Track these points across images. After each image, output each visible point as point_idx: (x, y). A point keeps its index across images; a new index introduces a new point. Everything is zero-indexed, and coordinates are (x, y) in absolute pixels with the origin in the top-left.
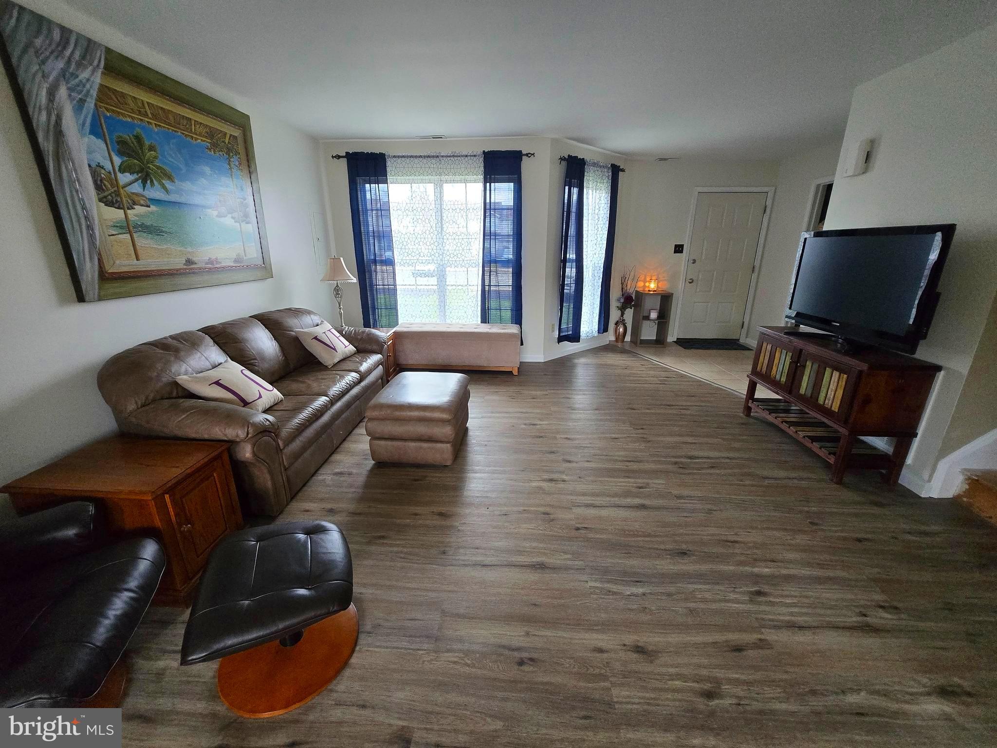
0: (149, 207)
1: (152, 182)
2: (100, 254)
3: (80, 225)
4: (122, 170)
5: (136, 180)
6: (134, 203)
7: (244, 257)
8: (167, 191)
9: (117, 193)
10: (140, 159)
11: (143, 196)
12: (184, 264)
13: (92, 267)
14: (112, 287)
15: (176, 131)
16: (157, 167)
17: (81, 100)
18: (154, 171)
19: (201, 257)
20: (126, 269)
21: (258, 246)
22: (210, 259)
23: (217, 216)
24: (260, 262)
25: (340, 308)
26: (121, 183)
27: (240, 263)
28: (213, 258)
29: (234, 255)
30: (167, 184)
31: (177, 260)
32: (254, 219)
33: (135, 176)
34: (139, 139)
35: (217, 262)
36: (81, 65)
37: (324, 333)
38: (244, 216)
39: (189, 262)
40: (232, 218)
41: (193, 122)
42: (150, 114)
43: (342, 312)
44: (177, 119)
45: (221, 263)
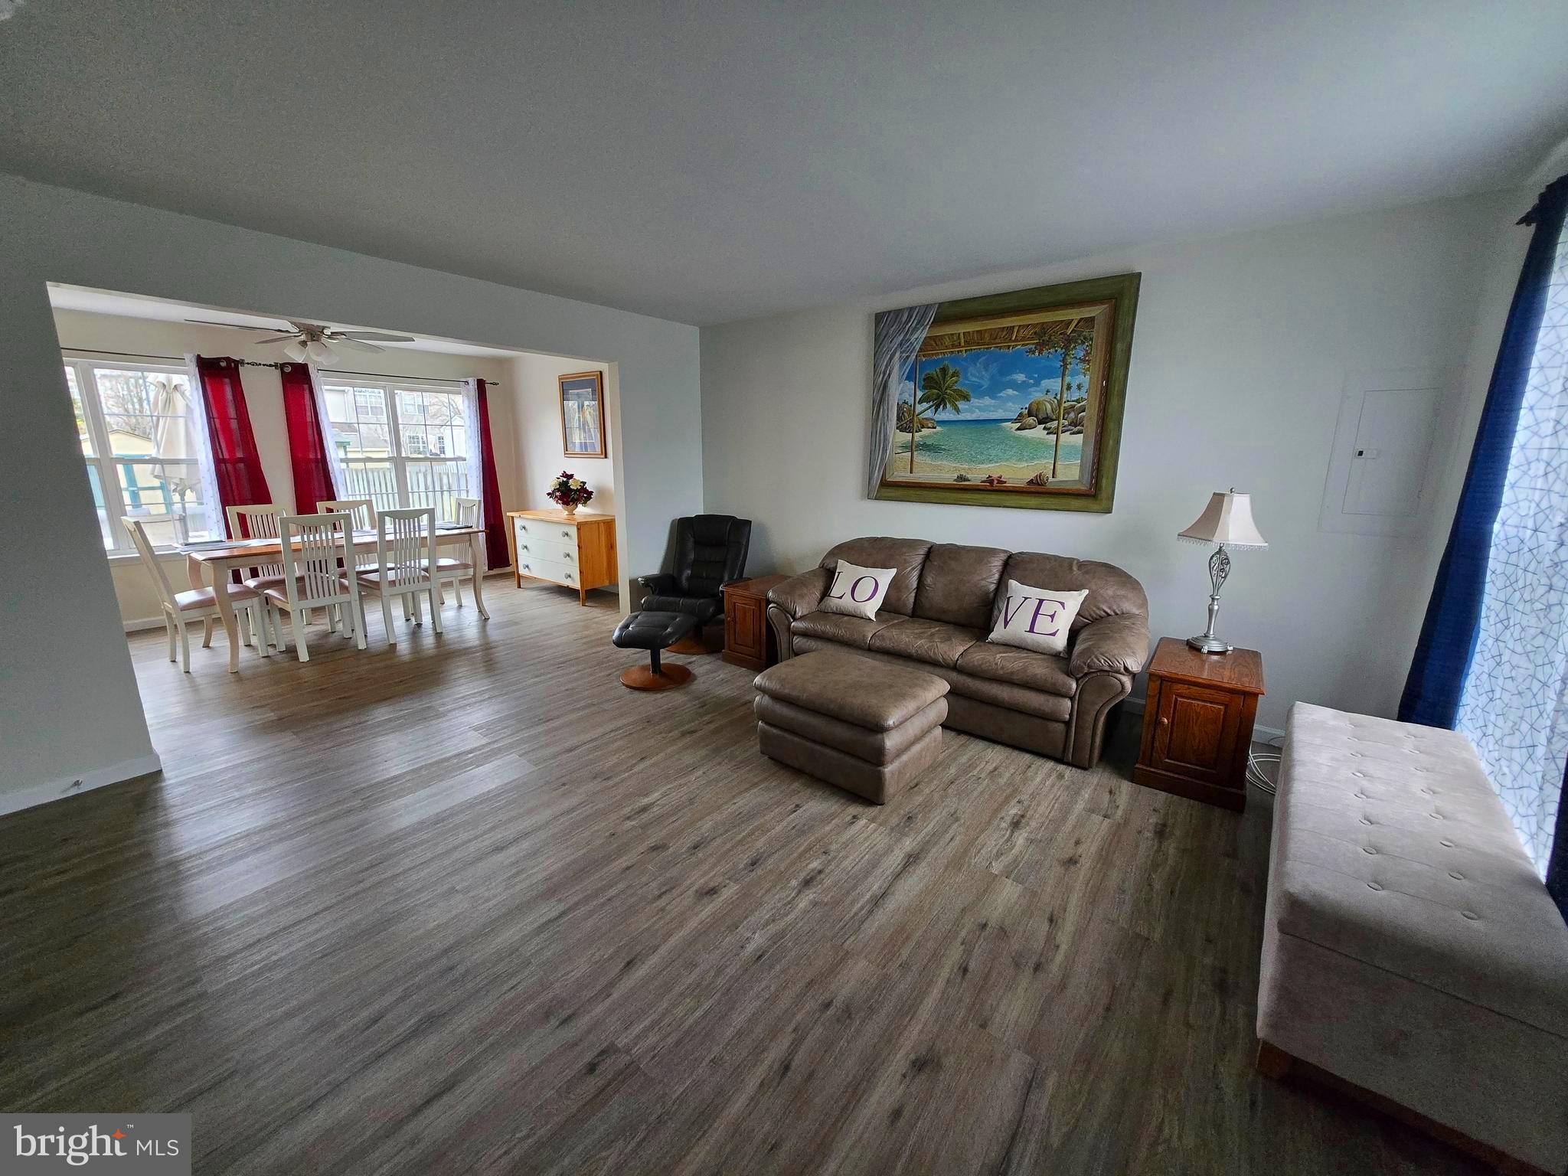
0: (935, 428)
1: (945, 405)
2: (885, 469)
3: (880, 446)
4: (920, 402)
5: (930, 407)
6: (923, 427)
7: (1051, 479)
8: (958, 411)
9: (912, 421)
10: (939, 388)
11: (934, 420)
12: (955, 480)
13: (878, 475)
14: (891, 492)
15: (987, 348)
16: (954, 391)
17: (908, 357)
18: (950, 395)
19: (977, 474)
20: (900, 479)
21: (1089, 465)
22: (990, 476)
23: (1018, 429)
24: (1083, 487)
25: (1213, 599)
26: (917, 412)
27: (1039, 485)
28: (995, 476)
29: (1032, 476)
30: (961, 405)
31: (948, 475)
32: (1091, 427)
33: (931, 403)
34: (944, 370)
35: (1000, 482)
36: (915, 330)
37: (1026, 598)
38: (1069, 425)
39: (961, 478)
40: (1045, 428)
41: (1016, 330)
42: (963, 344)
43: (1216, 607)
44: (994, 335)
45: (1005, 482)
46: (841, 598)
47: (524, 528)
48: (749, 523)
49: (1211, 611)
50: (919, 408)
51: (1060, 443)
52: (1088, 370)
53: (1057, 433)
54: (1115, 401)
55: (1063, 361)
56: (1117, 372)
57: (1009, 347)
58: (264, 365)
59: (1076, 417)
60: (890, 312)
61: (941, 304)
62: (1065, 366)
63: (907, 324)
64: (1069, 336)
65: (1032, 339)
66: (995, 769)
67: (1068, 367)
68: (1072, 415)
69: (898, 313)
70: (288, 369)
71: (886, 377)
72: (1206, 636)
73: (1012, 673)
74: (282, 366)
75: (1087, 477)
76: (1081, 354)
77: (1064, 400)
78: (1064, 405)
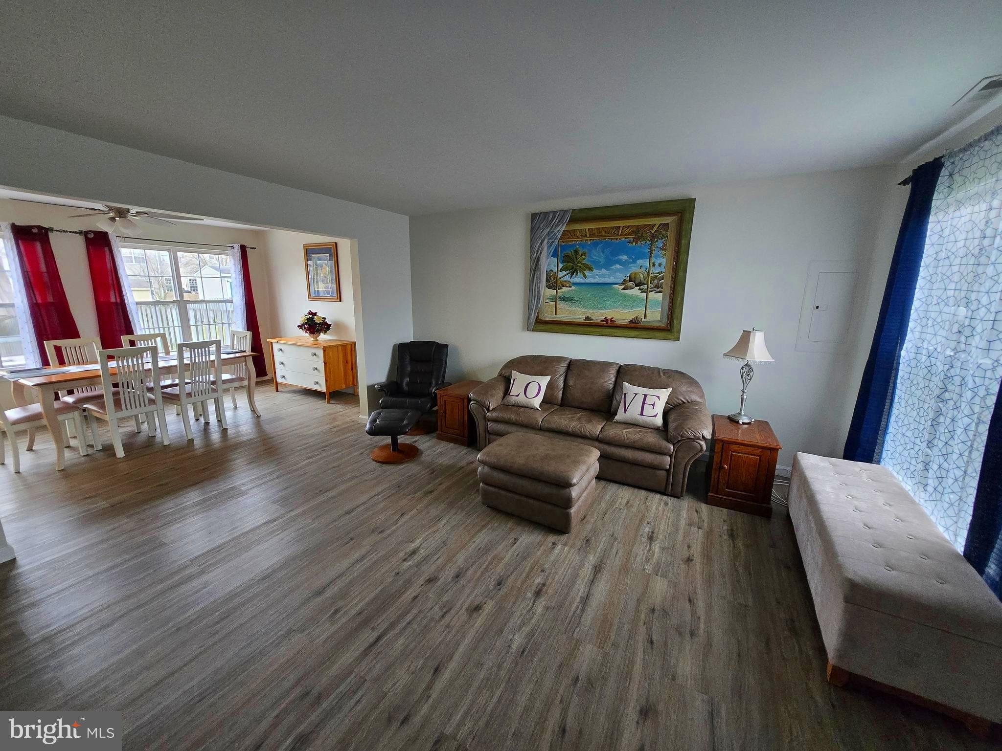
0: (571, 287)
1: (577, 273)
2: (539, 312)
3: (535, 296)
4: (561, 270)
5: (568, 274)
6: (563, 286)
7: (643, 320)
8: (585, 277)
9: (556, 282)
10: (573, 262)
11: (569, 282)
12: (584, 320)
13: (534, 316)
14: (542, 327)
15: (604, 239)
16: (583, 264)
17: (553, 242)
18: (580, 267)
19: (598, 316)
20: (548, 319)
21: (666, 312)
22: (606, 318)
23: (624, 289)
24: (663, 325)
25: (743, 392)
26: (559, 277)
27: (636, 323)
28: (609, 317)
29: (632, 317)
30: (587, 273)
31: (578, 317)
32: (667, 288)
33: (568, 272)
34: (576, 252)
35: (612, 321)
36: (557, 225)
37: (636, 394)
38: (655, 287)
39: (588, 318)
40: (639, 289)
41: (621, 228)
42: (588, 235)
43: (745, 397)
44: (608, 231)
45: (615, 321)
46: (517, 396)
47: (281, 350)
48: (446, 346)
49: (742, 399)
50: (561, 274)
51: (649, 298)
52: (665, 255)
53: (647, 292)
54: (681, 274)
55: (650, 249)
56: (682, 256)
57: (617, 239)
58: (70, 232)
59: (658, 283)
60: (541, 213)
61: (574, 210)
62: (651, 252)
63: (553, 221)
64: (653, 234)
65: (631, 235)
66: (628, 502)
67: (653, 252)
68: (656, 281)
69: (546, 214)
70: (91, 236)
71: (539, 253)
72: (739, 414)
73: (634, 442)
74: (85, 234)
75: (665, 320)
76: (661, 245)
77: (651, 272)
78: (651, 275)
